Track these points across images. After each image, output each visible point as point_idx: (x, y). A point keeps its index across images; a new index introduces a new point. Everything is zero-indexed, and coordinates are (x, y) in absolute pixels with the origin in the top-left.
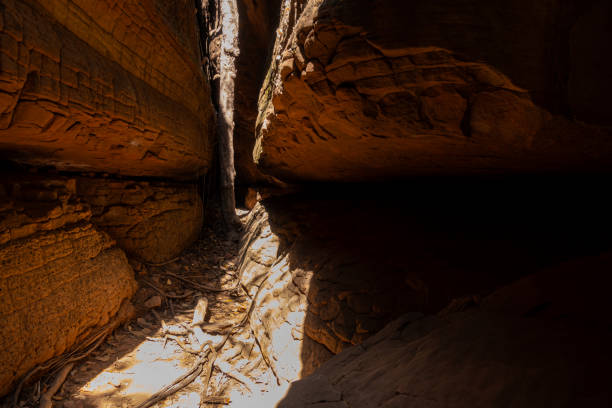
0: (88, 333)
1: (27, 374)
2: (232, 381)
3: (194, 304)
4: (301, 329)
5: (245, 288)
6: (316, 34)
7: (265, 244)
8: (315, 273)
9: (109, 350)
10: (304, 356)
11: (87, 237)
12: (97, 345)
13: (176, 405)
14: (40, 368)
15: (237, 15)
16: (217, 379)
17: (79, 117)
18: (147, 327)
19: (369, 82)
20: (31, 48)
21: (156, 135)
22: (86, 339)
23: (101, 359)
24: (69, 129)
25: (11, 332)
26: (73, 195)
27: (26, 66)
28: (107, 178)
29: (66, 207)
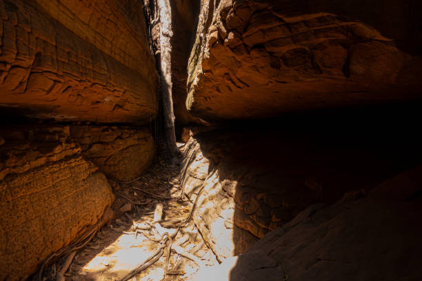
0: (84, 231)
1: (46, 259)
2: (184, 260)
3: (153, 208)
4: (232, 221)
5: (187, 196)
6: (234, 11)
7: (199, 165)
8: (239, 181)
9: (99, 242)
10: (235, 240)
11: (79, 165)
12: (91, 238)
13: (148, 276)
14: (54, 255)
15: (170, 8)
16: (174, 258)
17: (70, 82)
18: (123, 225)
19: (274, 43)
20: (36, 36)
21: (121, 93)
22: (83, 234)
23: (94, 247)
24: (63, 92)
25: (34, 231)
26: (68, 137)
27: (34, 49)
28: (89, 125)
29: (64, 145)
